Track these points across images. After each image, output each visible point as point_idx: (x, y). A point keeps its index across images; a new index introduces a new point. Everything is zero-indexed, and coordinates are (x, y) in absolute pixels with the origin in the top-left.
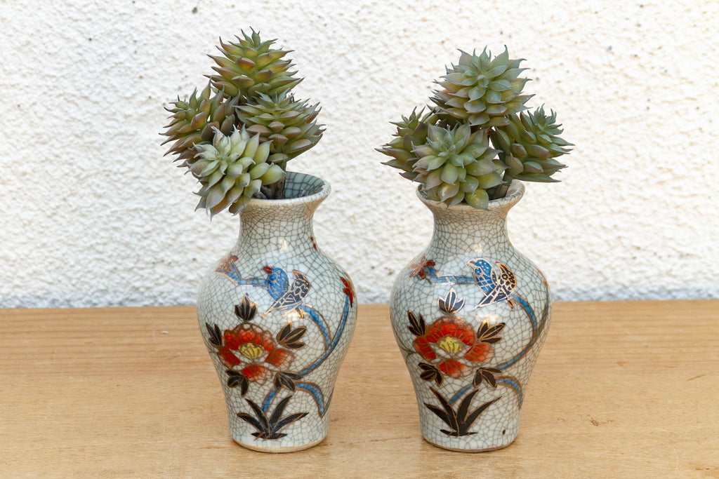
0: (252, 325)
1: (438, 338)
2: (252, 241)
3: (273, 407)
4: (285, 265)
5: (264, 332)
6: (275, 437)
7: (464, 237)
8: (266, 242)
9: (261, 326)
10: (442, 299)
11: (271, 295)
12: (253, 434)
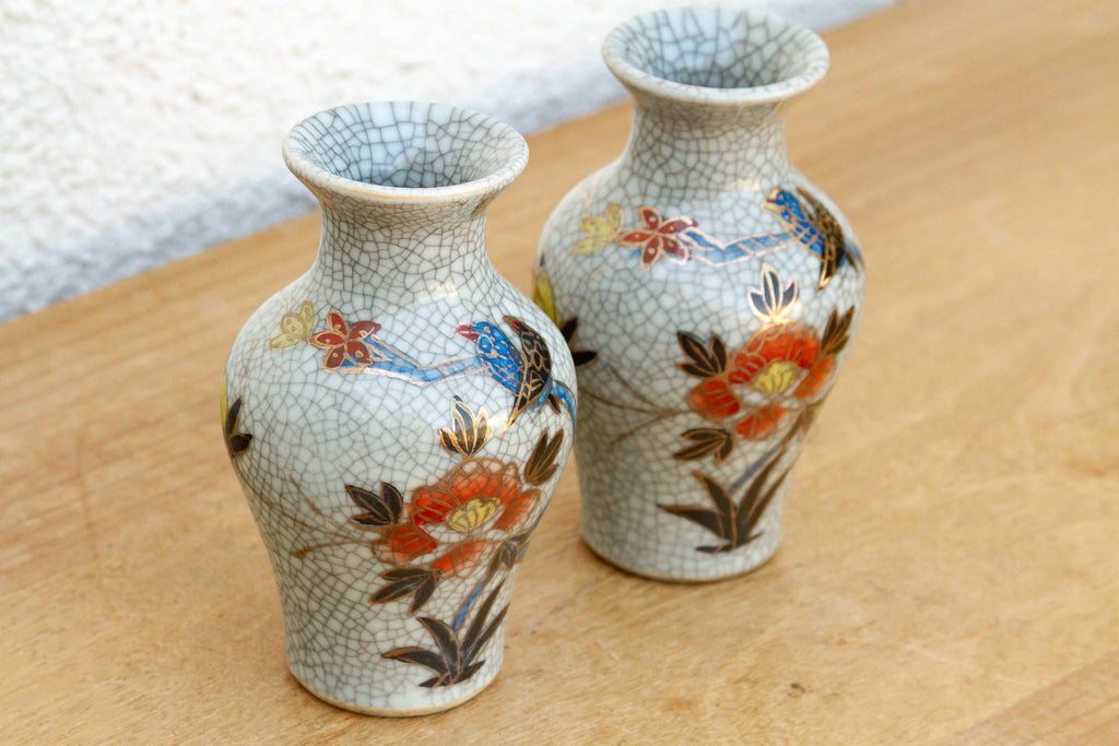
0: (480, 462)
1: (753, 371)
2: (410, 280)
3: (473, 614)
4: (486, 311)
5: (505, 468)
6: (468, 673)
7: (751, 153)
8: (443, 273)
9: (499, 457)
10: (754, 291)
11: (504, 384)
12: (422, 685)
